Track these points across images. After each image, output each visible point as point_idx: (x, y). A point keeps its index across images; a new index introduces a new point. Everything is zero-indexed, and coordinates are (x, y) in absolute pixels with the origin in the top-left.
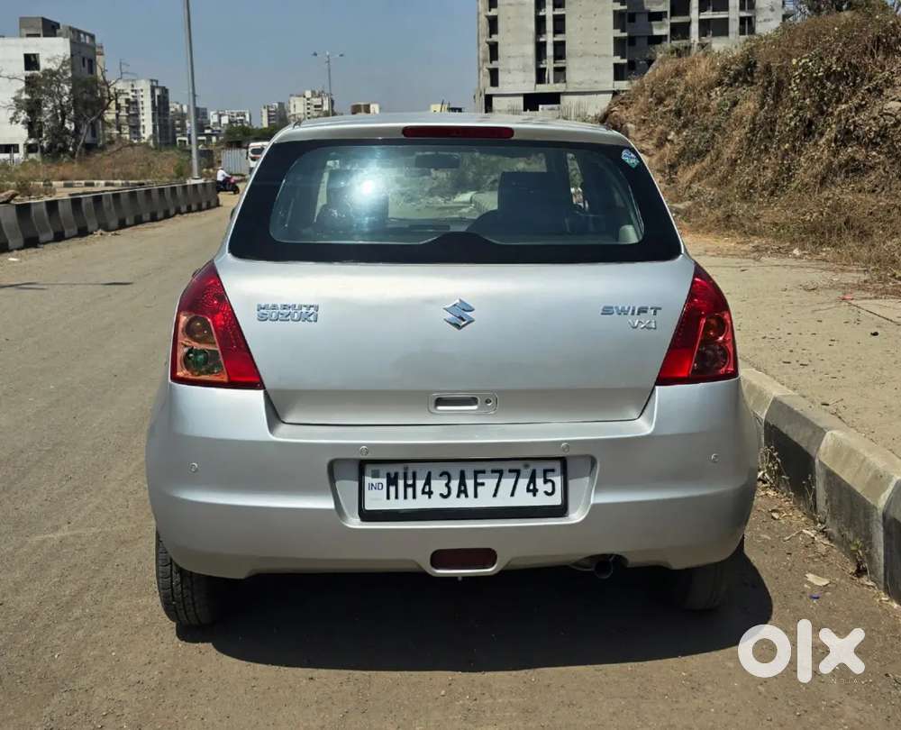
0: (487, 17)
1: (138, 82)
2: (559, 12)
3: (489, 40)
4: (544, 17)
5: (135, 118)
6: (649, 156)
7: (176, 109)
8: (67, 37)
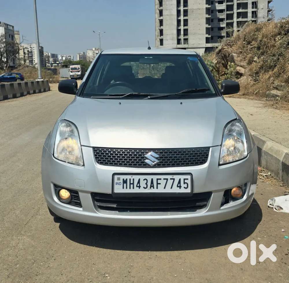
0: (159, 19)
1: (32, 45)
2: (185, 18)
3: (160, 28)
4: (180, 20)
5: (31, 57)
6: (244, 68)
7: (46, 55)
8: (3, 27)
